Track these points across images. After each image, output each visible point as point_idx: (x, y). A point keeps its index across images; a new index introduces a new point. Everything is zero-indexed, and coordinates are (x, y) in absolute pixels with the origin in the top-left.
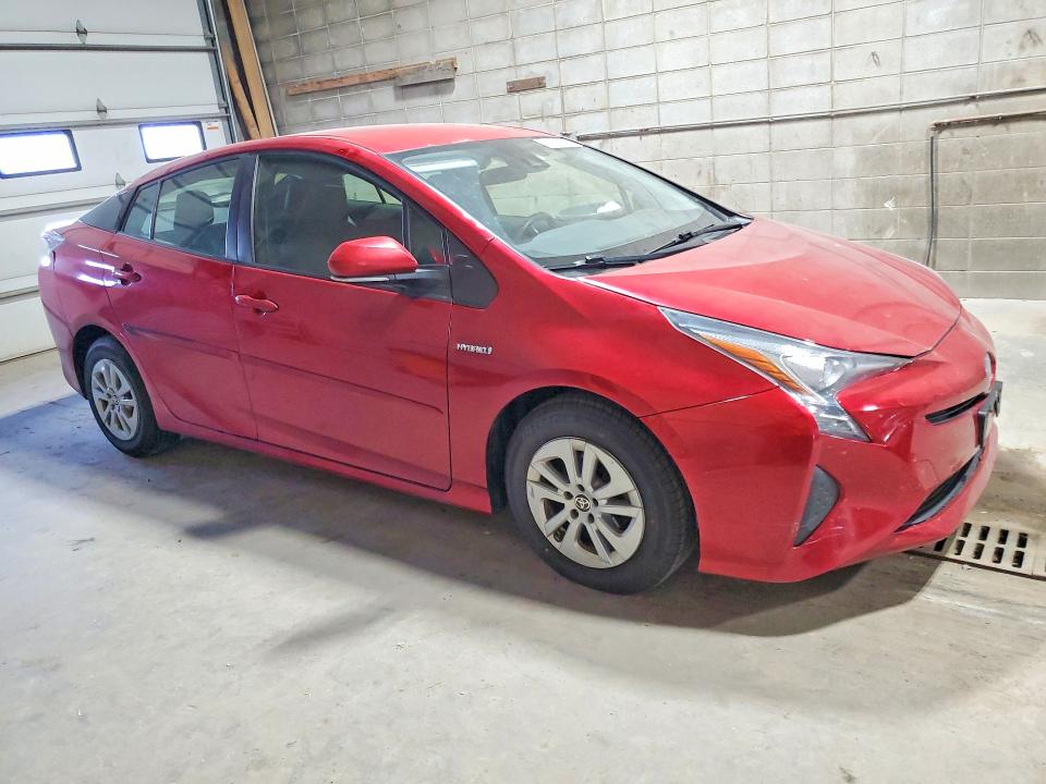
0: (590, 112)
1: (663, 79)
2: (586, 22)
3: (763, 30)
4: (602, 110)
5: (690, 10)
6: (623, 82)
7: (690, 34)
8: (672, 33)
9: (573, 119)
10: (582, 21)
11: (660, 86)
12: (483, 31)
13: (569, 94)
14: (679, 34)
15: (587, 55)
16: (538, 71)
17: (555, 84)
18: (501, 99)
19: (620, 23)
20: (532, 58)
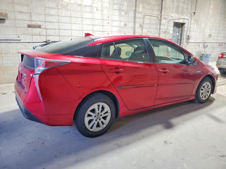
0: (54, 36)
1: (72, 31)
2: (54, 14)
3: (92, 26)
4: (57, 36)
5: (79, 18)
6: (63, 30)
7: (79, 23)
8: (75, 22)
9: (49, 37)
10: (53, 14)
11: (72, 32)
12: (18, 8)
13: (48, 31)
14: (76, 23)
15: (54, 22)
16: (39, 23)
17: (44, 27)
18: (25, 28)
19: (63, 17)
20: (36, 19)
